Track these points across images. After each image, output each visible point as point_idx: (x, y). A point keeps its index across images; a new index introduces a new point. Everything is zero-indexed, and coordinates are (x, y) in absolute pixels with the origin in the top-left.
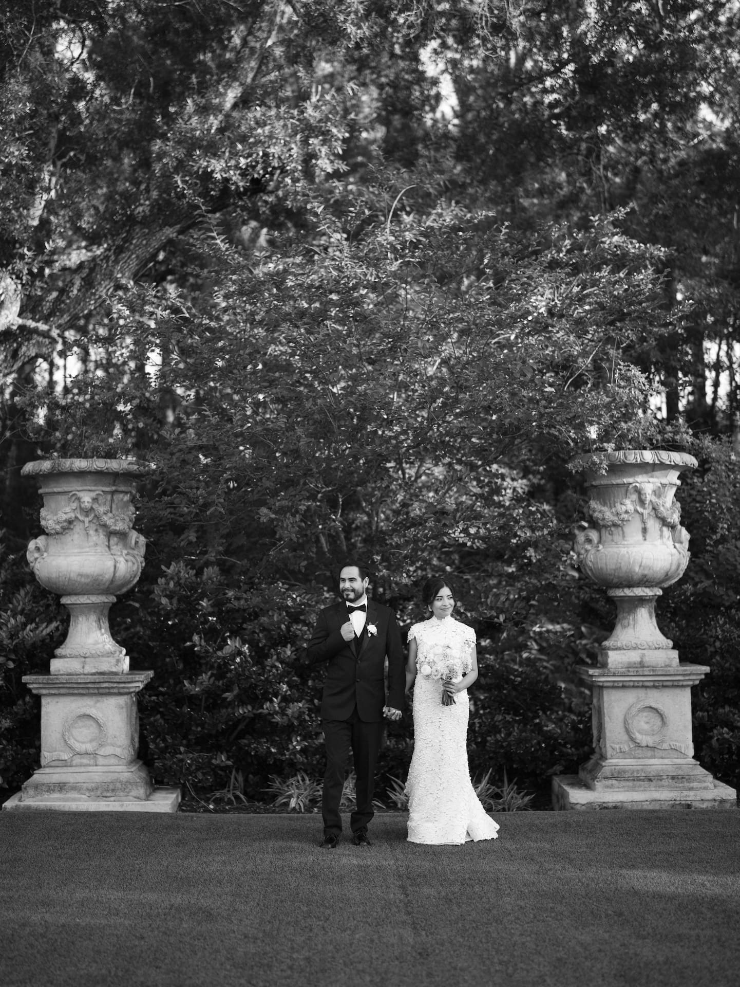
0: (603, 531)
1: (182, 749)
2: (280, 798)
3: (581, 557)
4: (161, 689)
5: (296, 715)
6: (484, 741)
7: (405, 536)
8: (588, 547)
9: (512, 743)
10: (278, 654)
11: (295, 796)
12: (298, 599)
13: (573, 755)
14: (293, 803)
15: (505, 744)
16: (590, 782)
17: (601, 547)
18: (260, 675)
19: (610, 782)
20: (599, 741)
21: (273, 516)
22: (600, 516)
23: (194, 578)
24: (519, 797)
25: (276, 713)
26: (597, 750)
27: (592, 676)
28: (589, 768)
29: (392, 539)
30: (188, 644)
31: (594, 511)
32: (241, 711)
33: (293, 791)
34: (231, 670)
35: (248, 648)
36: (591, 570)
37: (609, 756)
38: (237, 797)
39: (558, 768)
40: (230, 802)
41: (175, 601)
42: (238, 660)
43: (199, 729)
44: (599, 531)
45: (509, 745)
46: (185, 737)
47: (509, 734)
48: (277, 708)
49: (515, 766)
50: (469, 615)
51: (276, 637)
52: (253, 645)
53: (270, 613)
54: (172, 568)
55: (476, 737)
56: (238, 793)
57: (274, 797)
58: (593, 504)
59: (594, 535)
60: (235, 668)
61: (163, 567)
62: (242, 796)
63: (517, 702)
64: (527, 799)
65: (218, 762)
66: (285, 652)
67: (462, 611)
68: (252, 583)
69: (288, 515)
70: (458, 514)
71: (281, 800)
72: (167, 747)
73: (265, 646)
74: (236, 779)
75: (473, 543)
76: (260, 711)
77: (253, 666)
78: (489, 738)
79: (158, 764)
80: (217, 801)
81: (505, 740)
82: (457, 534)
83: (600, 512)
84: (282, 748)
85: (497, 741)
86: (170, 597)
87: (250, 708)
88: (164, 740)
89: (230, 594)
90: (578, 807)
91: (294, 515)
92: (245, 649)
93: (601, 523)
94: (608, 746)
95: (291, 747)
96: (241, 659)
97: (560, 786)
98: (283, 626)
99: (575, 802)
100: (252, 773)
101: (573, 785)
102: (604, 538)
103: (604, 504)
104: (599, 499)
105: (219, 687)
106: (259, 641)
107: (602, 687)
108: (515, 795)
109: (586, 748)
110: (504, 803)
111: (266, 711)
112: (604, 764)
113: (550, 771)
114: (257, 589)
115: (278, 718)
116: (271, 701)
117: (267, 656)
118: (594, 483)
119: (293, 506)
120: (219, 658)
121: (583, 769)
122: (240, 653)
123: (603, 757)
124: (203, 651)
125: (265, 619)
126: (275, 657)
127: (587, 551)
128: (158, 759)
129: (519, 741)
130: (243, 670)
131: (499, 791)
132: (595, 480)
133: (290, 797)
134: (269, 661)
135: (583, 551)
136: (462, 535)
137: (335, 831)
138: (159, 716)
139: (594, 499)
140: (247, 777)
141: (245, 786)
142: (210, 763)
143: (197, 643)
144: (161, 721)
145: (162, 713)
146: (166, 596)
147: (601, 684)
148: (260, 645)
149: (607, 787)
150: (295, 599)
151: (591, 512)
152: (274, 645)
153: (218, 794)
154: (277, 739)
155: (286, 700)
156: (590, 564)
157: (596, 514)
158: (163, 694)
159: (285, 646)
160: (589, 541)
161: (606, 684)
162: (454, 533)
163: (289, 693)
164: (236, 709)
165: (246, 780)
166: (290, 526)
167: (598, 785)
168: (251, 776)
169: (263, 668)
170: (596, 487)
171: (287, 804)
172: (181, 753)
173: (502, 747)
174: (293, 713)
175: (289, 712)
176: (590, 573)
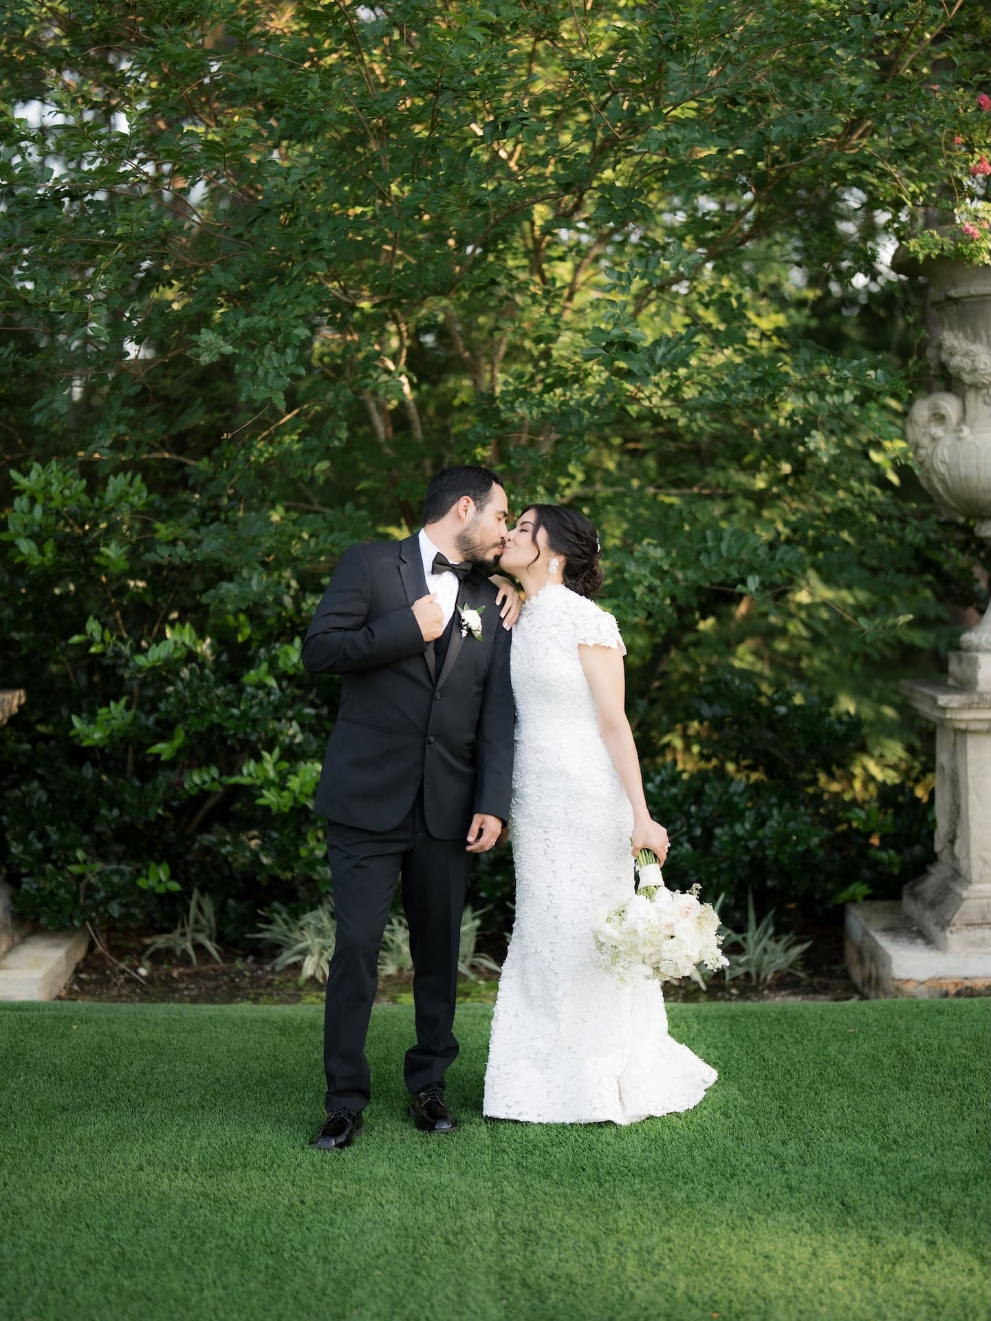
0: (971, 396)
1: (80, 854)
2: (286, 954)
3: (922, 452)
4: (41, 728)
5: (309, 790)
6: (709, 835)
7: (541, 403)
8: (938, 431)
9: (767, 843)
10: (273, 661)
11: (316, 950)
12: (313, 542)
13: (891, 864)
14: (309, 968)
15: (751, 844)
16: (934, 930)
17: (966, 431)
18: (229, 704)
19: (978, 933)
20: (952, 842)
21: (228, 349)
22: (966, 363)
23: (84, 499)
24: (780, 947)
25: (268, 783)
26: (944, 857)
27: (944, 709)
28: (929, 896)
29: (513, 409)
30: (76, 639)
31: (952, 354)
32: (197, 779)
33: (310, 940)
34: (168, 696)
35: (211, 645)
36: (943, 481)
37: (975, 876)
38: (199, 947)
39: (859, 889)
40: (185, 960)
41: (49, 547)
42: (185, 673)
43: (116, 812)
44: (962, 397)
45: (761, 846)
46: (87, 828)
47: (761, 822)
48: (272, 774)
49: (770, 883)
50: (680, 575)
51: (271, 621)
52: (224, 640)
53: (245, 573)
54: (33, 474)
55: (691, 827)
56: (202, 939)
57: (276, 949)
58: (950, 339)
59: (949, 405)
60: (176, 692)
61: (14, 474)
62: (210, 946)
63: (775, 752)
64: (796, 951)
65: (152, 882)
66: (286, 654)
67: (666, 567)
68: (217, 508)
69: (268, 349)
70: (660, 351)
71: (287, 958)
72: (48, 850)
73: (249, 641)
74: (200, 908)
75: (691, 420)
76: (235, 779)
77: (217, 685)
78: (718, 831)
79: (28, 885)
80: (159, 957)
81: (751, 835)
82: (655, 400)
83: (966, 354)
84: (286, 856)
85: (735, 839)
86: (39, 539)
87: (214, 772)
88: (43, 836)
89: (163, 530)
90: (910, 987)
91: (281, 351)
92: (205, 647)
93: (967, 378)
94: (973, 855)
95: (303, 852)
96: (192, 671)
97: (866, 933)
98: (287, 600)
99: (904, 976)
100: (234, 897)
101: (892, 930)
102: (971, 412)
103: (975, 338)
104: (962, 328)
105: (147, 729)
106: (237, 630)
107: (965, 732)
108: (772, 944)
109: (918, 849)
110: (747, 963)
111: (245, 781)
112: (965, 894)
113: (844, 896)
114: (226, 521)
115: (270, 797)
116: (259, 759)
117: (250, 663)
118: (953, 293)
119: (278, 329)
120: (139, 669)
121: (915, 896)
122: (191, 656)
123: (958, 875)
124: (110, 653)
125: (231, 586)
126: (264, 666)
127: (934, 439)
128: (30, 875)
129: (783, 839)
130: (194, 696)
131: (739, 938)
132: (954, 285)
133: (305, 952)
134: (252, 676)
135: (925, 441)
136: (667, 403)
137: (352, 1102)
138: (35, 784)
139: (951, 328)
140: (224, 903)
141: (219, 923)
142: (133, 884)
143: (97, 637)
144: (42, 795)
145: (40, 778)
146: (31, 537)
147: (962, 726)
148: (240, 639)
149: (973, 943)
150: (307, 542)
151: (944, 357)
152: (268, 640)
153: (161, 941)
154: (275, 835)
155: (292, 755)
156: (942, 469)
157: (956, 361)
158: (45, 738)
159: (291, 642)
160: (940, 418)
161: (973, 726)
162: (649, 398)
163: (299, 739)
164: (186, 773)
165: (221, 911)
166: (272, 373)
167: (955, 939)
168: (231, 902)
169: (241, 691)
170: (955, 301)
171: (298, 967)
172: (77, 862)
173: (747, 849)
174: (303, 785)
175: (294, 783)
176: (939, 487)
